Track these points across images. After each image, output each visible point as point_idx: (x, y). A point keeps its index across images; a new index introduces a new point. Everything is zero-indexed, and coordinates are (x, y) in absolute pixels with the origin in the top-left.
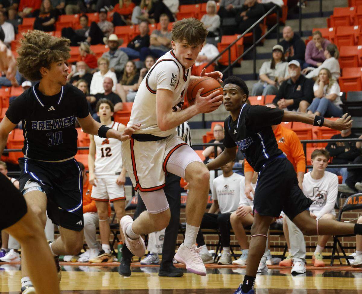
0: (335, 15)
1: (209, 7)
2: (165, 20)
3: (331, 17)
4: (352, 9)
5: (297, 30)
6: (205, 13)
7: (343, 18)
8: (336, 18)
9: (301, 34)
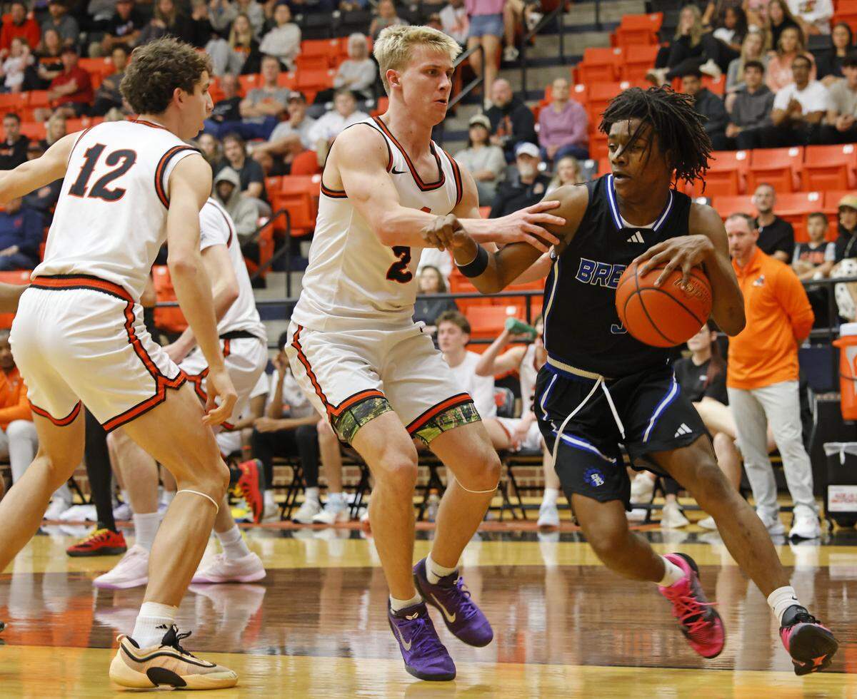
0: (587, 61)
1: (355, 46)
2: (273, 67)
3: (579, 66)
4: (617, 51)
5: (518, 88)
6: (344, 56)
7: (602, 67)
8: (588, 68)
9: (527, 95)
